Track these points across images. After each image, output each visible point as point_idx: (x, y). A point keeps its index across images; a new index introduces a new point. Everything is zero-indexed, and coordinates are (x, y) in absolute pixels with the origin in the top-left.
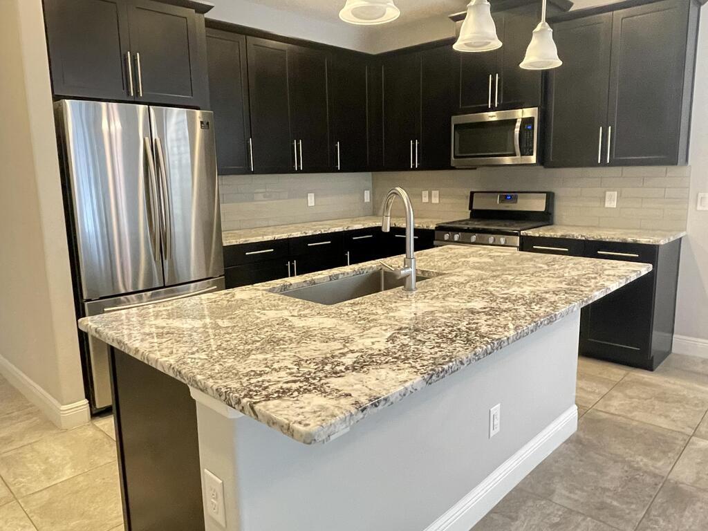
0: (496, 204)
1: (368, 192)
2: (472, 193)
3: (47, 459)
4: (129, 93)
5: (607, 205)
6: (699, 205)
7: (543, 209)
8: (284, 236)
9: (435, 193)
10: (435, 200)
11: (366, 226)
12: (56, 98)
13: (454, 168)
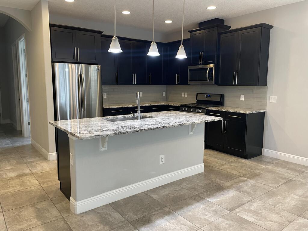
0: (204, 98)
1: (164, 92)
2: (197, 94)
3: (43, 167)
4: (75, 60)
5: (241, 99)
6: (270, 101)
7: (219, 101)
8: (126, 106)
9: (186, 93)
10: (186, 96)
11: (158, 104)
12: (53, 62)
13: (189, 85)
